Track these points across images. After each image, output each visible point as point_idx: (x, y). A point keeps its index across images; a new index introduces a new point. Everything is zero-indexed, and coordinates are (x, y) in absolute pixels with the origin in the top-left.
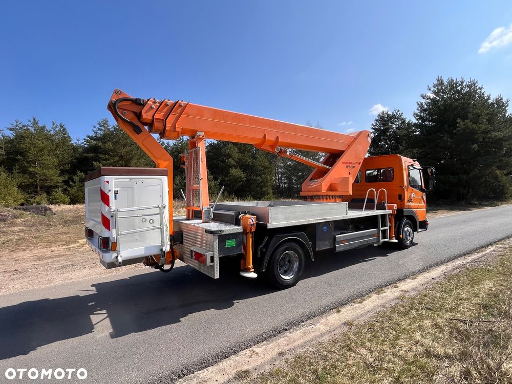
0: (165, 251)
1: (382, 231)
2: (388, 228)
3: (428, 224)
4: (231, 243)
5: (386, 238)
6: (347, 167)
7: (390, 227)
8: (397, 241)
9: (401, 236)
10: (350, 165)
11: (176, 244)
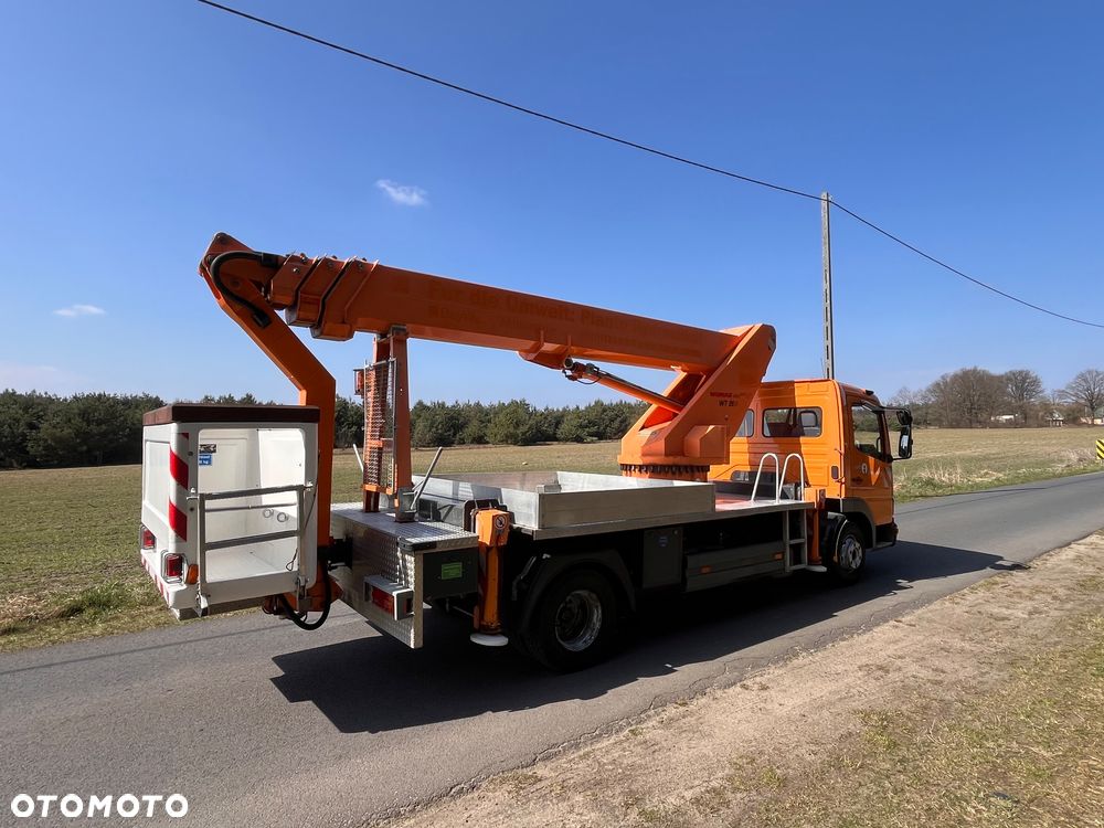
0: (304, 587)
1: (791, 546)
2: (804, 540)
3: (896, 531)
4: (452, 571)
5: (800, 563)
6: (722, 403)
7: (810, 538)
8: (824, 569)
9: (835, 558)
10: (729, 399)
11: (336, 567)
